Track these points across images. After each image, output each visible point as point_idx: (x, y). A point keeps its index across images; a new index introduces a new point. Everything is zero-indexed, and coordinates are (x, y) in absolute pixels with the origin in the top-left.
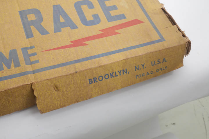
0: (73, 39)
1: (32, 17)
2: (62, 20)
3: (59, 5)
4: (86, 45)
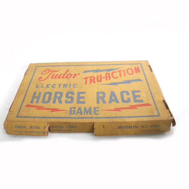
0: (116, 107)
1: (101, 95)
2: (113, 98)
3: (114, 91)
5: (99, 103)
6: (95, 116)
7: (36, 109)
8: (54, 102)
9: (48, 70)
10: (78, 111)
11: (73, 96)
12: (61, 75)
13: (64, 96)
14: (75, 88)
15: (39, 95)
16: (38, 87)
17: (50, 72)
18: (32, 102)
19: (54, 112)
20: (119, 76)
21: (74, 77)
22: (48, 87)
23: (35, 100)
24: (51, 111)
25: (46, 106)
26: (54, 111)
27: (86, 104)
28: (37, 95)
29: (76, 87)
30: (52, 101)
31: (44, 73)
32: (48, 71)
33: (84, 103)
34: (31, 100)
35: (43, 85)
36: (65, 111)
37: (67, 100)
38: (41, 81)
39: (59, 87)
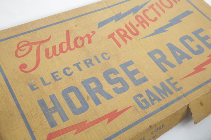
1: (158, 56)
2: (179, 54)
3: (170, 43)
4: (205, 69)
5: (167, 70)
6: (179, 94)
7: (76, 133)
8: (97, 102)
9: (26, 43)
10: (150, 98)
11: (118, 75)
12: (61, 45)
13: (104, 82)
14: (109, 61)
15: (54, 103)
16: (38, 88)
17: (35, 47)
18: (53, 124)
19: (115, 120)
20: (157, 16)
21: (90, 42)
22: (57, 78)
23: (56, 116)
24: (109, 122)
25: (88, 116)
26: (112, 119)
27: (150, 80)
28: (50, 105)
29: (109, 58)
30: (91, 102)
31: (20, 53)
32: (26, 45)
33: (145, 80)
34: (46, 120)
35: (42, 79)
36: (130, 109)
37: (117, 87)
38: (32, 73)
39: (80, 69)
